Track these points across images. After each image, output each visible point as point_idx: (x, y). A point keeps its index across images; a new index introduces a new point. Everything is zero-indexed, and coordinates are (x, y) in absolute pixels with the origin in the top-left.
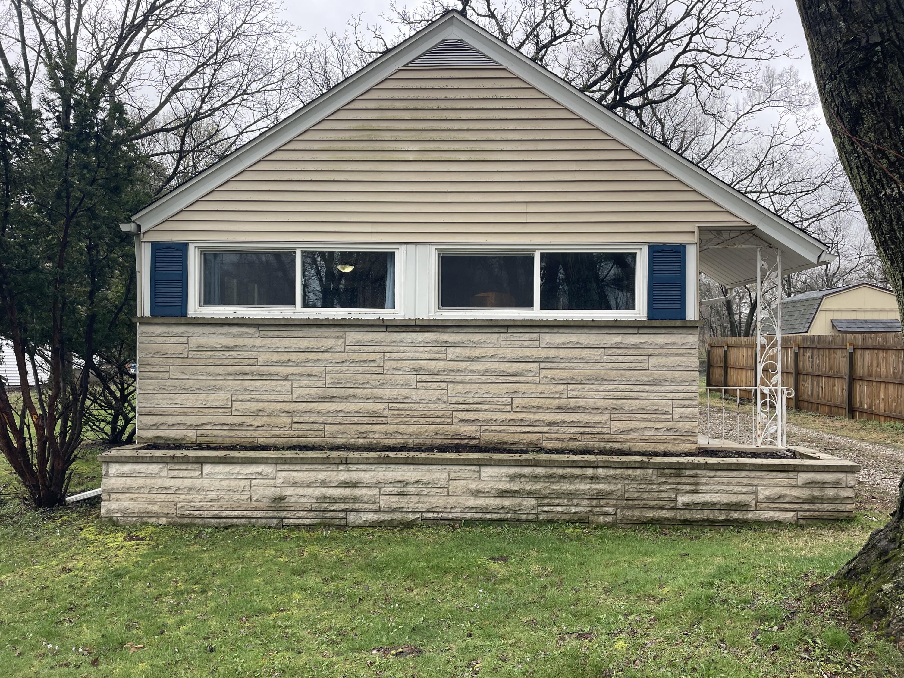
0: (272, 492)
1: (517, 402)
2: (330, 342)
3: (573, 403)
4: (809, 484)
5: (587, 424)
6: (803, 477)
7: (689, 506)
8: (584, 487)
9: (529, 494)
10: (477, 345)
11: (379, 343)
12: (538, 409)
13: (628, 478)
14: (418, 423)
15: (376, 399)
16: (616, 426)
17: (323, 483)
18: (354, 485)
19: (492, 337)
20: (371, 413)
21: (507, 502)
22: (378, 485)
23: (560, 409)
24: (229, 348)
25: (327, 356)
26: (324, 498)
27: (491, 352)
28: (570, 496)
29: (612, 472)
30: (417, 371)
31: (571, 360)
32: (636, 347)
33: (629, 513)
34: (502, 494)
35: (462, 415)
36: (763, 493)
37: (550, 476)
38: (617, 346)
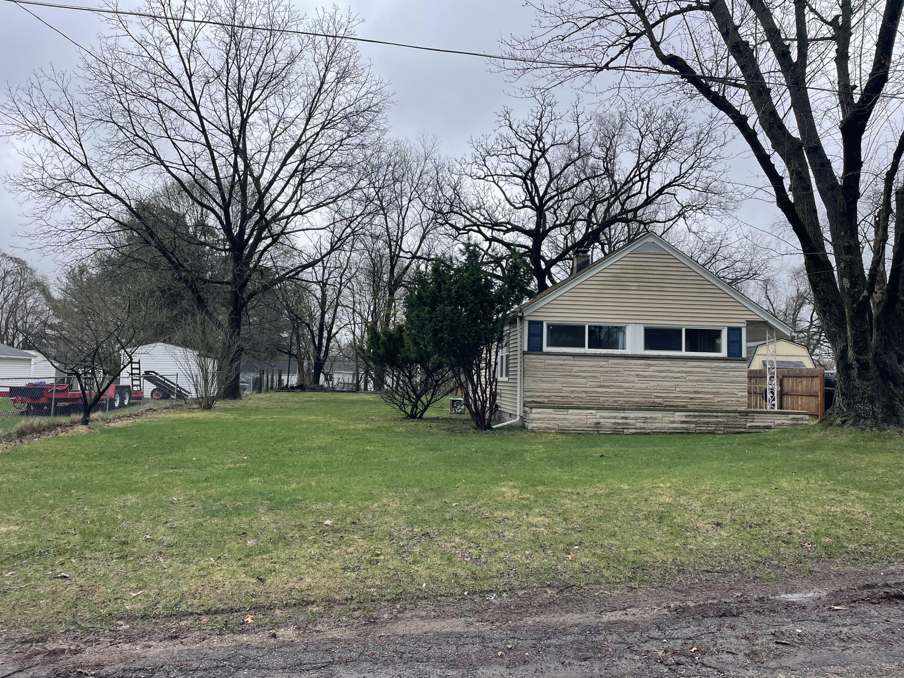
0: (595, 421)
1: (678, 389)
2: (602, 363)
3: (700, 390)
4: (793, 419)
5: (705, 399)
6: (791, 416)
7: (751, 427)
8: (713, 420)
9: (693, 423)
10: (662, 365)
11: (622, 364)
12: (686, 392)
13: (729, 416)
14: (638, 397)
15: (621, 387)
16: (716, 399)
17: (615, 418)
18: (626, 418)
19: (668, 363)
20: (619, 393)
21: (684, 426)
22: (636, 419)
23: (695, 392)
24: (562, 365)
25: (601, 369)
26: (615, 423)
27: (667, 368)
28: (707, 423)
29: (723, 414)
30: (638, 376)
31: (699, 373)
32: (724, 367)
33: (729, 430)
34: (683, 422)
35: (656, 394)
36: (777, 422)
37: (701, 416)
38: (716, 367)
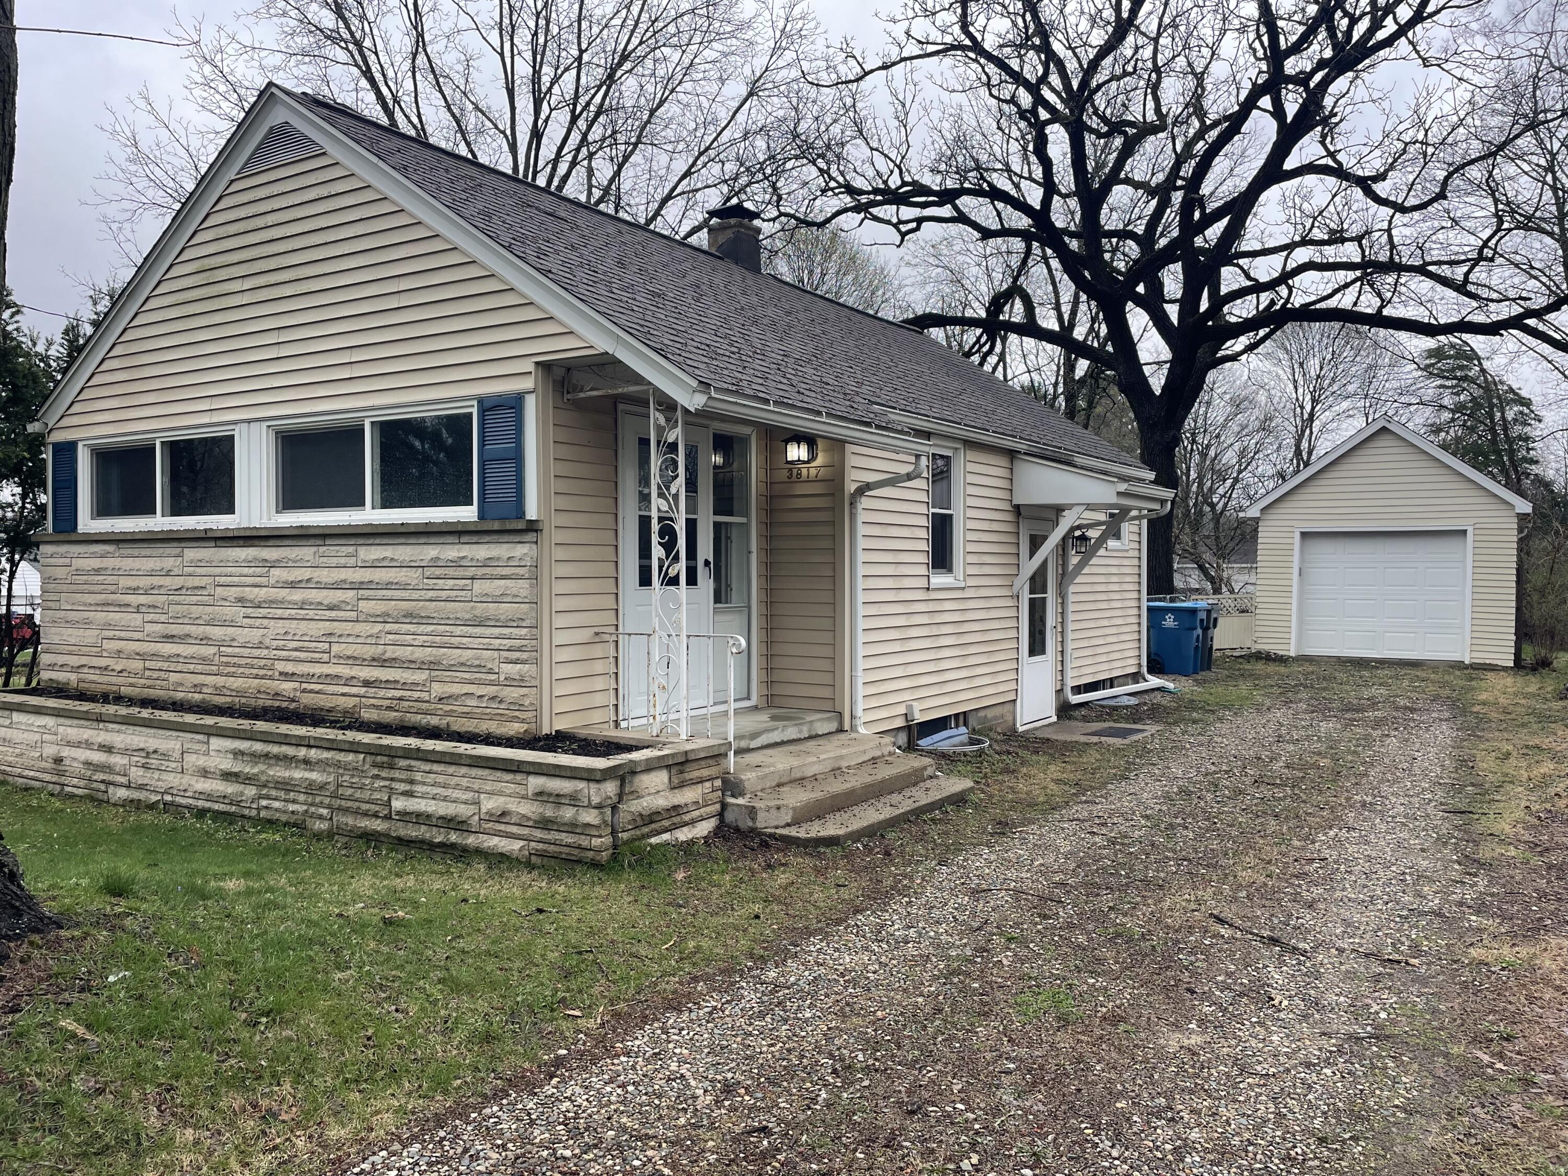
0: (50, 751)
1: (335, 648)
2: (169, 563)
3: (391, 652)
4: (540, 795)
5: (405, 686)
6: (535, 783)
7: (405, 816)
8: (298, 774)
9: (248, 780)
10: (297, 564)
11: (210, 564)
12: (354, 660)
13: (338, 765)
14: (243, 676)
15: (204, 640)
16: (438, 689)
17: (88, 745)
18: (108, 749)
19: (306, 552)
20: (204, 660)
21: (230, 789)
22: (125, 752)
23: (381, 662)
25: (167, 581)
26: (87, 764)
27: (305, 574)
28: (286, 786)
29: (326, 755)
30: (240, 600)
31: (388, 586)
32: (456, 564)
33: (350, 820)
34: (227, 776)
36: (489, 804)
37: (266, 755)
38: (435, 563)
